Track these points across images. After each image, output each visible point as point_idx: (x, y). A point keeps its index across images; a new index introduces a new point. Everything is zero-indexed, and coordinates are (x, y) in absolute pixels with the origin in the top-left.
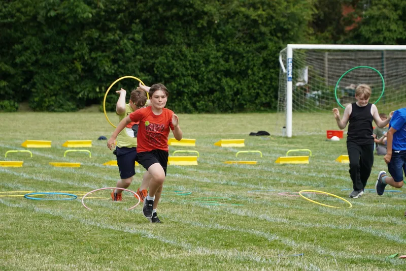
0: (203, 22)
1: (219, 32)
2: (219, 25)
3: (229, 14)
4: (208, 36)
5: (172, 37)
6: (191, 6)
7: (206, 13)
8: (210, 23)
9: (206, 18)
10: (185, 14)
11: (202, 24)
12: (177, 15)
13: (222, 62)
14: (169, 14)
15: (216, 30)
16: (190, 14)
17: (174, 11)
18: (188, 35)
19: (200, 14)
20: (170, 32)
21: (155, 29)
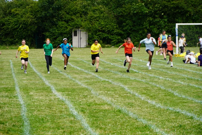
0: (188, 15)
1: (193, 18)
2: (193, 15)
3: (197, 11)
4: (190, 19)
5: (177, 20)
6: (183, 9)
7: (188, 11)
8: (190, 15)
9: (189, 13)
10: (181, 12)
11: (187, 15)
12: (178, 11)
13: (195, 29)
14: (175, 12)
15: (192, 17)
16: (183, 11)
17: (177, 10)
18: (183, 19)
19: (187, 12)
20: (177, 18)
21: (172, 17)
